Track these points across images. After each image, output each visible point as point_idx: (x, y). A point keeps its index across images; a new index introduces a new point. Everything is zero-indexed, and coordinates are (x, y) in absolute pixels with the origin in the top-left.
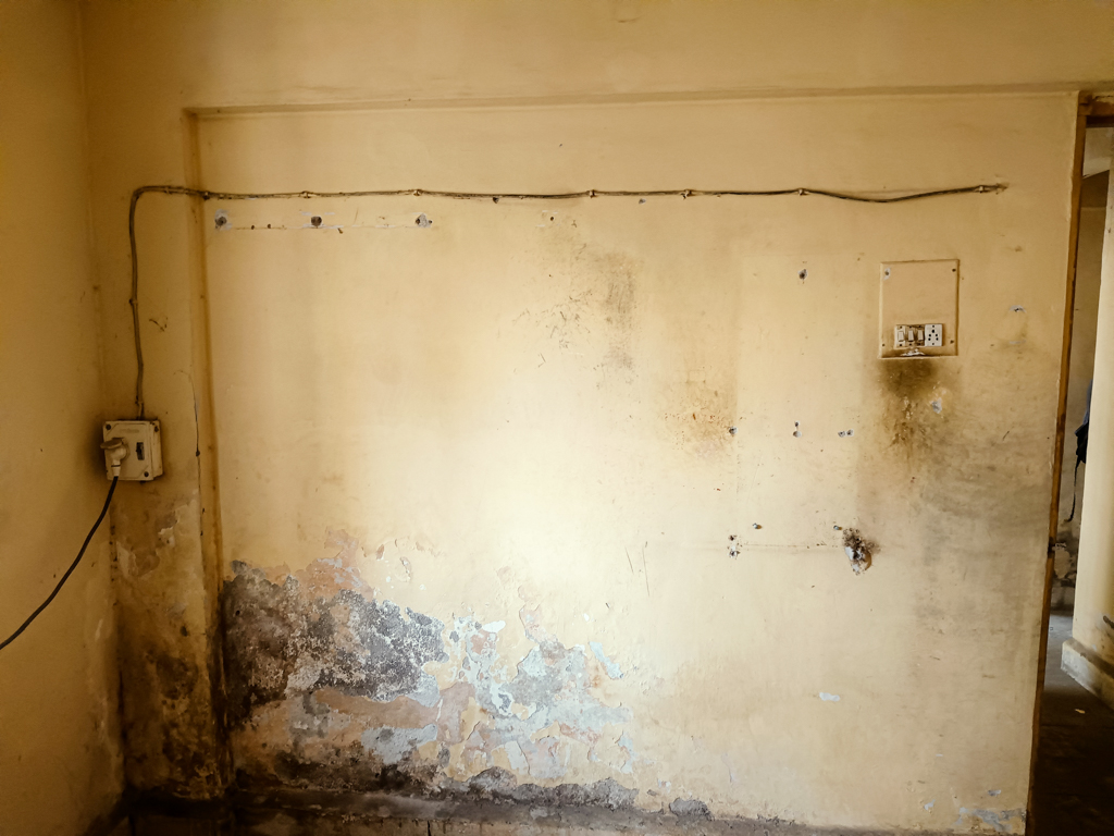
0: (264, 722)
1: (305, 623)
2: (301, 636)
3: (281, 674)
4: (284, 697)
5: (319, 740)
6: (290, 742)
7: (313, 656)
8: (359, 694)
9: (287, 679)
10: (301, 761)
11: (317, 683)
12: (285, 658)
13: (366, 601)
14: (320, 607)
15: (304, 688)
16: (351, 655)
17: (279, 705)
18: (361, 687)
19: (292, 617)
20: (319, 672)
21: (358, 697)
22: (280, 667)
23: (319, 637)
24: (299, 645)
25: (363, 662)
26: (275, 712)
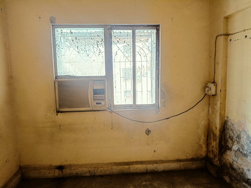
0: (228, 154)
1: (236, 135)
2: (236, 137)
3: (232, 145)
4: (232, 150)
5: (236, 164)
6: (232, 161)
7: (237, 143)
8: (244, 156)
9: (233, 146)
10: (233, 167)
11: (237, 150)
12: (232, 141)
13: (247, 133)
14: (239, 132)
15: (235, 150)
16: (244, 146)
17: (231, 152)
18: (245, 155)
19: (235, 132)
20: (238, 147)
21: (244, 157)
22: (232, 143)
23: (239, 139)
24: (235, 139)
25: (246, 149)
26: (230, 153)
